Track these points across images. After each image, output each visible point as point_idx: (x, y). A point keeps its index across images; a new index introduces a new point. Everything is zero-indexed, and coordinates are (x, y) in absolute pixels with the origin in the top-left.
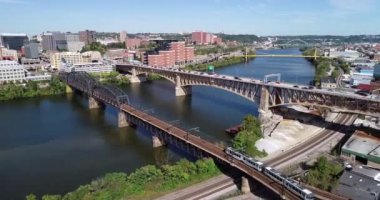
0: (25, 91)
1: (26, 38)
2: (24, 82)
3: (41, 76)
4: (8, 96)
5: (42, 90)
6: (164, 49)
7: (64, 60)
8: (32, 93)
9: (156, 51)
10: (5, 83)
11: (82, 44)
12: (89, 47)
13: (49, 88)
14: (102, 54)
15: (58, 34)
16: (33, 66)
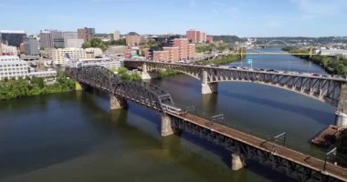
0: (30, 88)
1: (25, 35)
2: (28, 78)
3: (45, 72)
4: (11, 94)
5: (49, 87)
6: (168, 46)
7: (67, 56)
8: (37, 91)
9: (160, 47)
10: (6, 80)
11: (82, 41)
12: (89, 43)
13: (56, 86)
14: (104, 50)
15: (56, 32)
16: (34, 63)
